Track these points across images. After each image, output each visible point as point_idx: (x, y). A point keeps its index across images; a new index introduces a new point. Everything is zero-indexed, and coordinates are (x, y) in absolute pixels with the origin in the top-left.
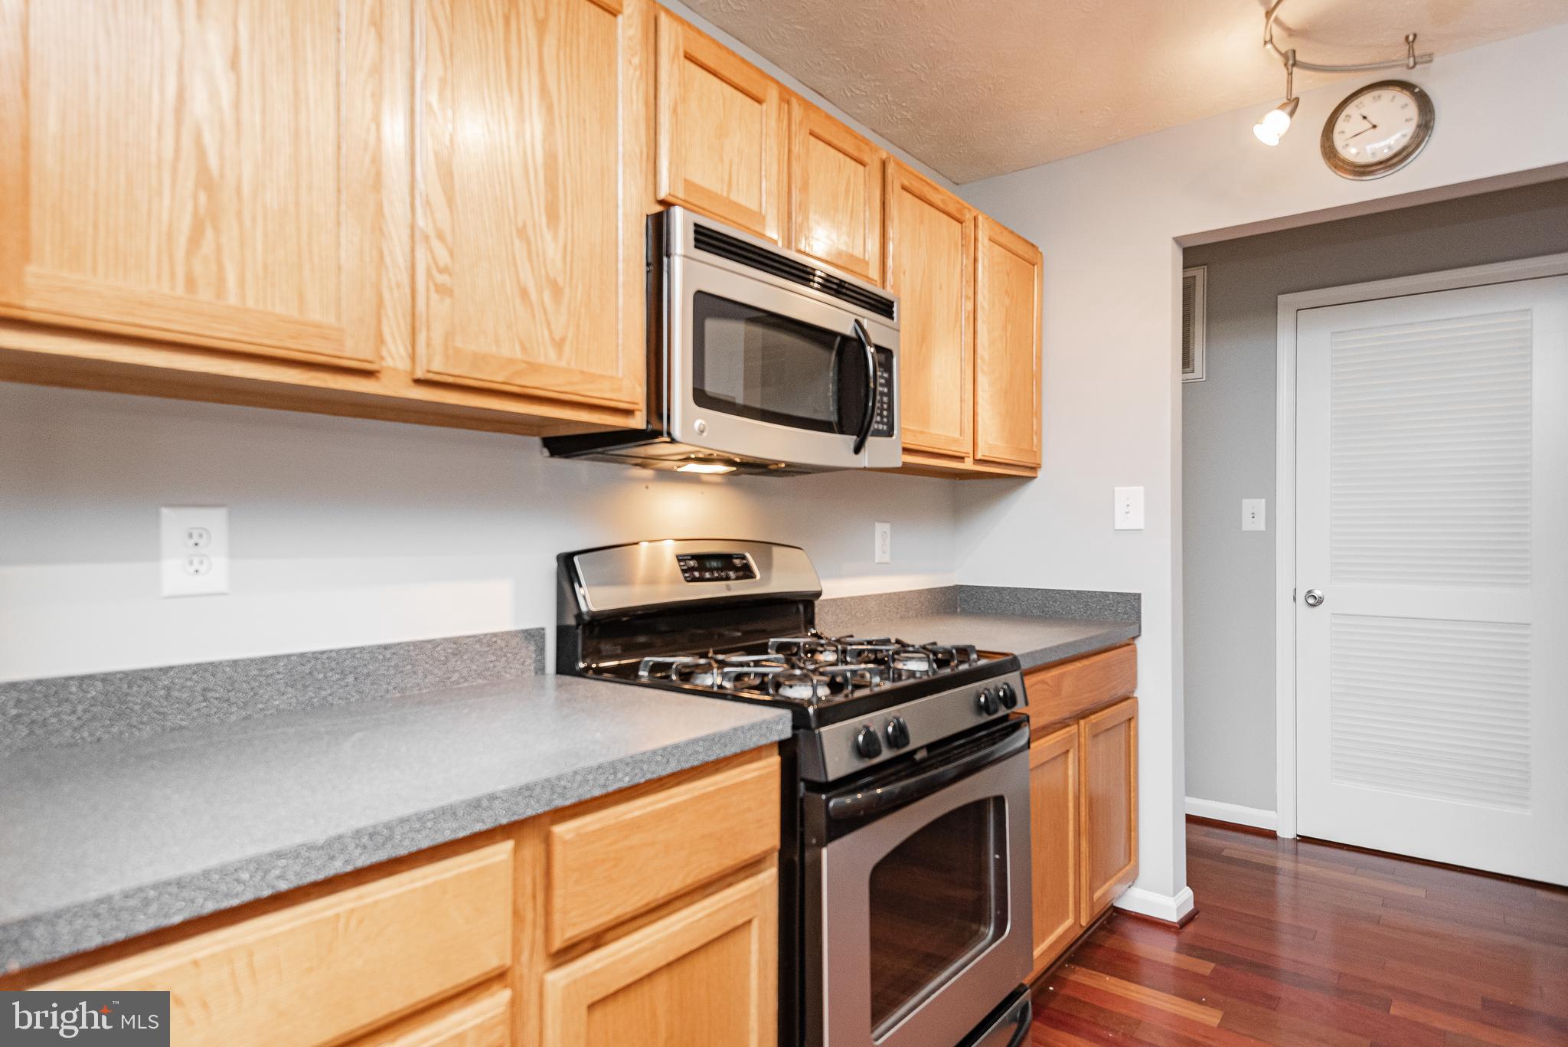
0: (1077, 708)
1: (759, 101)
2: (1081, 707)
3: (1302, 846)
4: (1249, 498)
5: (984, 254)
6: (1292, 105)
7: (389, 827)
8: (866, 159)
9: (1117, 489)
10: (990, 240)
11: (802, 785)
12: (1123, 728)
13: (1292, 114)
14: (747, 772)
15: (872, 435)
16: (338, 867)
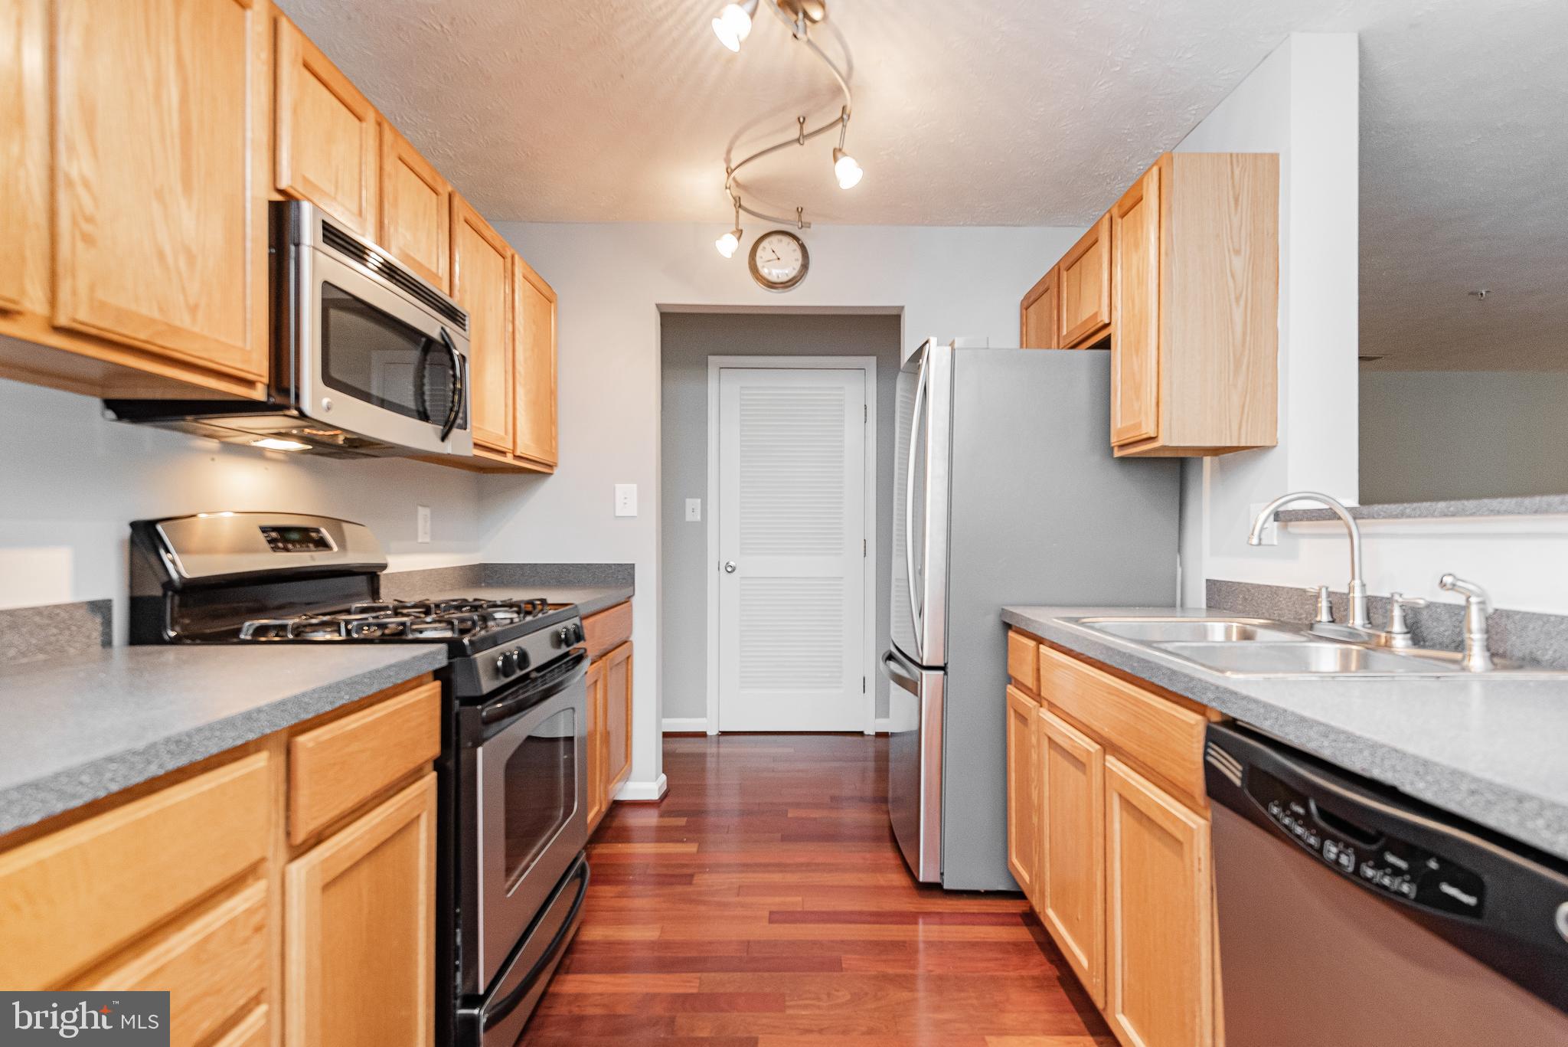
0: (602, 648)
1: (360, 119)
2: (605, 647)
3: (722, 738)
4: (691, 497)
5: (520, 286)
6: (739, 233)
7: (189, 735)
8: (440, 189)
9: (618, 486)
10: (524, 277)
11: (457, 703)
12: (624, 665)
13: (739, 239)
14: (420, 693)
15: (458, 428)
16: (154, 770)
